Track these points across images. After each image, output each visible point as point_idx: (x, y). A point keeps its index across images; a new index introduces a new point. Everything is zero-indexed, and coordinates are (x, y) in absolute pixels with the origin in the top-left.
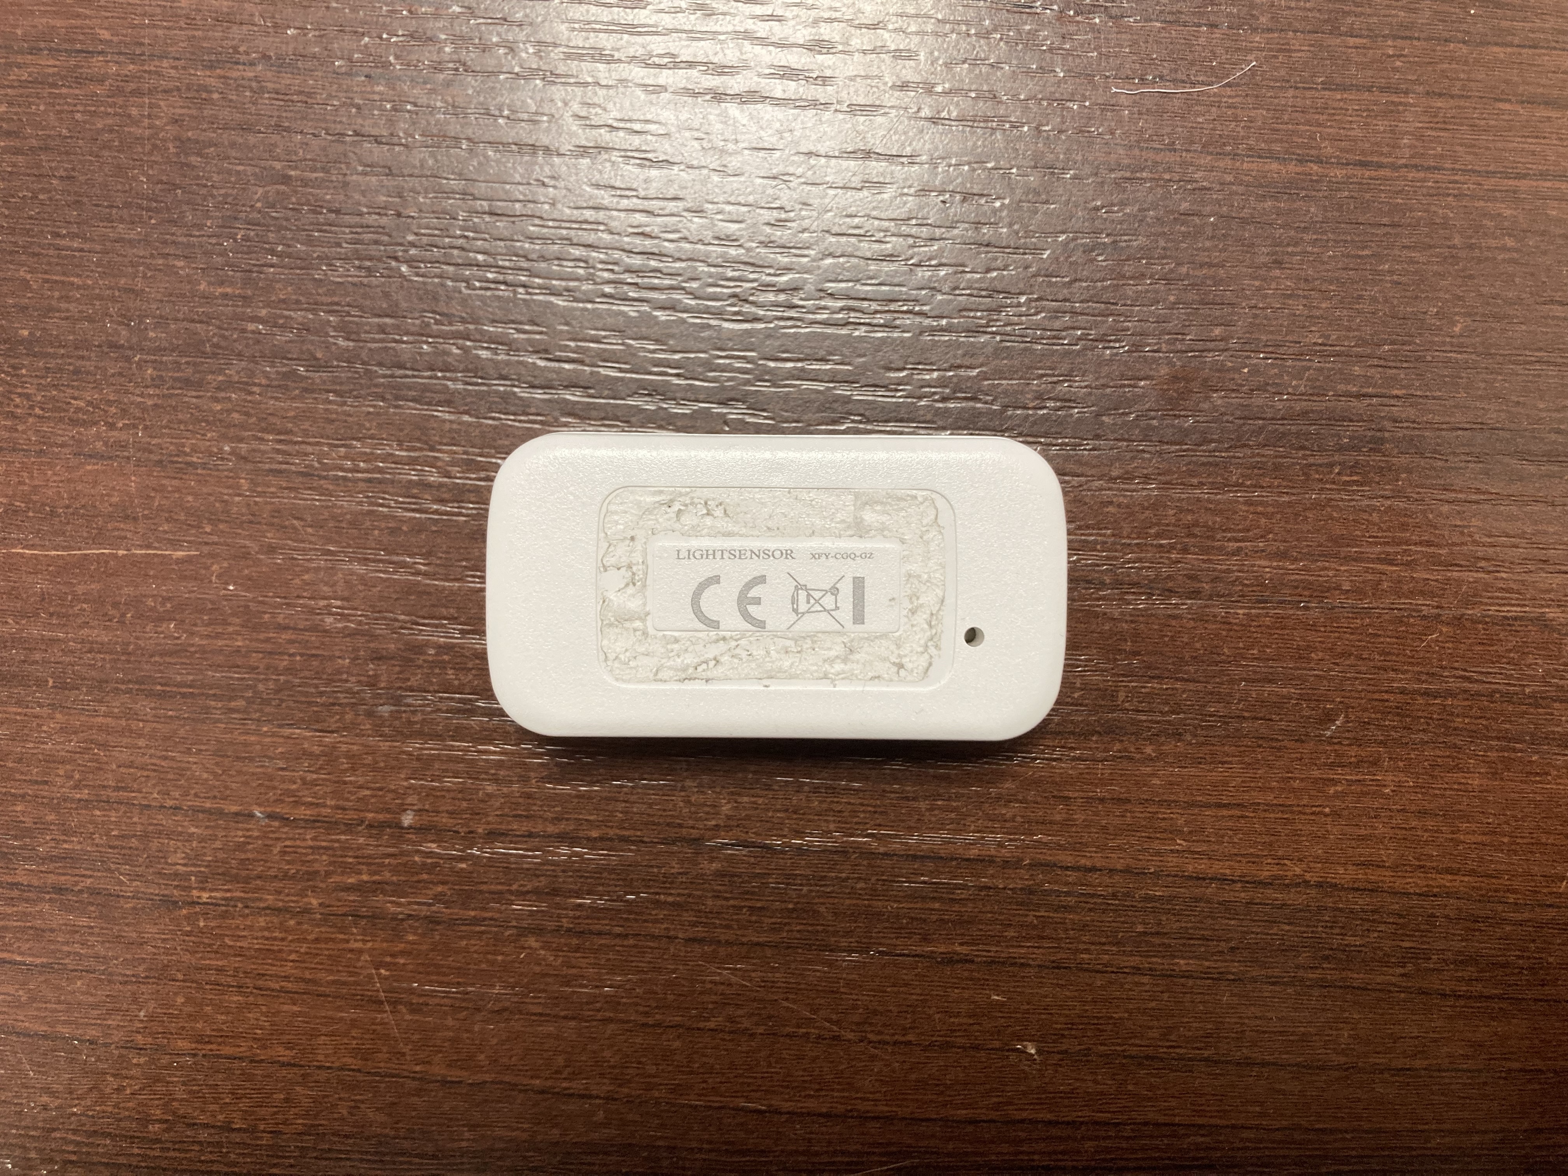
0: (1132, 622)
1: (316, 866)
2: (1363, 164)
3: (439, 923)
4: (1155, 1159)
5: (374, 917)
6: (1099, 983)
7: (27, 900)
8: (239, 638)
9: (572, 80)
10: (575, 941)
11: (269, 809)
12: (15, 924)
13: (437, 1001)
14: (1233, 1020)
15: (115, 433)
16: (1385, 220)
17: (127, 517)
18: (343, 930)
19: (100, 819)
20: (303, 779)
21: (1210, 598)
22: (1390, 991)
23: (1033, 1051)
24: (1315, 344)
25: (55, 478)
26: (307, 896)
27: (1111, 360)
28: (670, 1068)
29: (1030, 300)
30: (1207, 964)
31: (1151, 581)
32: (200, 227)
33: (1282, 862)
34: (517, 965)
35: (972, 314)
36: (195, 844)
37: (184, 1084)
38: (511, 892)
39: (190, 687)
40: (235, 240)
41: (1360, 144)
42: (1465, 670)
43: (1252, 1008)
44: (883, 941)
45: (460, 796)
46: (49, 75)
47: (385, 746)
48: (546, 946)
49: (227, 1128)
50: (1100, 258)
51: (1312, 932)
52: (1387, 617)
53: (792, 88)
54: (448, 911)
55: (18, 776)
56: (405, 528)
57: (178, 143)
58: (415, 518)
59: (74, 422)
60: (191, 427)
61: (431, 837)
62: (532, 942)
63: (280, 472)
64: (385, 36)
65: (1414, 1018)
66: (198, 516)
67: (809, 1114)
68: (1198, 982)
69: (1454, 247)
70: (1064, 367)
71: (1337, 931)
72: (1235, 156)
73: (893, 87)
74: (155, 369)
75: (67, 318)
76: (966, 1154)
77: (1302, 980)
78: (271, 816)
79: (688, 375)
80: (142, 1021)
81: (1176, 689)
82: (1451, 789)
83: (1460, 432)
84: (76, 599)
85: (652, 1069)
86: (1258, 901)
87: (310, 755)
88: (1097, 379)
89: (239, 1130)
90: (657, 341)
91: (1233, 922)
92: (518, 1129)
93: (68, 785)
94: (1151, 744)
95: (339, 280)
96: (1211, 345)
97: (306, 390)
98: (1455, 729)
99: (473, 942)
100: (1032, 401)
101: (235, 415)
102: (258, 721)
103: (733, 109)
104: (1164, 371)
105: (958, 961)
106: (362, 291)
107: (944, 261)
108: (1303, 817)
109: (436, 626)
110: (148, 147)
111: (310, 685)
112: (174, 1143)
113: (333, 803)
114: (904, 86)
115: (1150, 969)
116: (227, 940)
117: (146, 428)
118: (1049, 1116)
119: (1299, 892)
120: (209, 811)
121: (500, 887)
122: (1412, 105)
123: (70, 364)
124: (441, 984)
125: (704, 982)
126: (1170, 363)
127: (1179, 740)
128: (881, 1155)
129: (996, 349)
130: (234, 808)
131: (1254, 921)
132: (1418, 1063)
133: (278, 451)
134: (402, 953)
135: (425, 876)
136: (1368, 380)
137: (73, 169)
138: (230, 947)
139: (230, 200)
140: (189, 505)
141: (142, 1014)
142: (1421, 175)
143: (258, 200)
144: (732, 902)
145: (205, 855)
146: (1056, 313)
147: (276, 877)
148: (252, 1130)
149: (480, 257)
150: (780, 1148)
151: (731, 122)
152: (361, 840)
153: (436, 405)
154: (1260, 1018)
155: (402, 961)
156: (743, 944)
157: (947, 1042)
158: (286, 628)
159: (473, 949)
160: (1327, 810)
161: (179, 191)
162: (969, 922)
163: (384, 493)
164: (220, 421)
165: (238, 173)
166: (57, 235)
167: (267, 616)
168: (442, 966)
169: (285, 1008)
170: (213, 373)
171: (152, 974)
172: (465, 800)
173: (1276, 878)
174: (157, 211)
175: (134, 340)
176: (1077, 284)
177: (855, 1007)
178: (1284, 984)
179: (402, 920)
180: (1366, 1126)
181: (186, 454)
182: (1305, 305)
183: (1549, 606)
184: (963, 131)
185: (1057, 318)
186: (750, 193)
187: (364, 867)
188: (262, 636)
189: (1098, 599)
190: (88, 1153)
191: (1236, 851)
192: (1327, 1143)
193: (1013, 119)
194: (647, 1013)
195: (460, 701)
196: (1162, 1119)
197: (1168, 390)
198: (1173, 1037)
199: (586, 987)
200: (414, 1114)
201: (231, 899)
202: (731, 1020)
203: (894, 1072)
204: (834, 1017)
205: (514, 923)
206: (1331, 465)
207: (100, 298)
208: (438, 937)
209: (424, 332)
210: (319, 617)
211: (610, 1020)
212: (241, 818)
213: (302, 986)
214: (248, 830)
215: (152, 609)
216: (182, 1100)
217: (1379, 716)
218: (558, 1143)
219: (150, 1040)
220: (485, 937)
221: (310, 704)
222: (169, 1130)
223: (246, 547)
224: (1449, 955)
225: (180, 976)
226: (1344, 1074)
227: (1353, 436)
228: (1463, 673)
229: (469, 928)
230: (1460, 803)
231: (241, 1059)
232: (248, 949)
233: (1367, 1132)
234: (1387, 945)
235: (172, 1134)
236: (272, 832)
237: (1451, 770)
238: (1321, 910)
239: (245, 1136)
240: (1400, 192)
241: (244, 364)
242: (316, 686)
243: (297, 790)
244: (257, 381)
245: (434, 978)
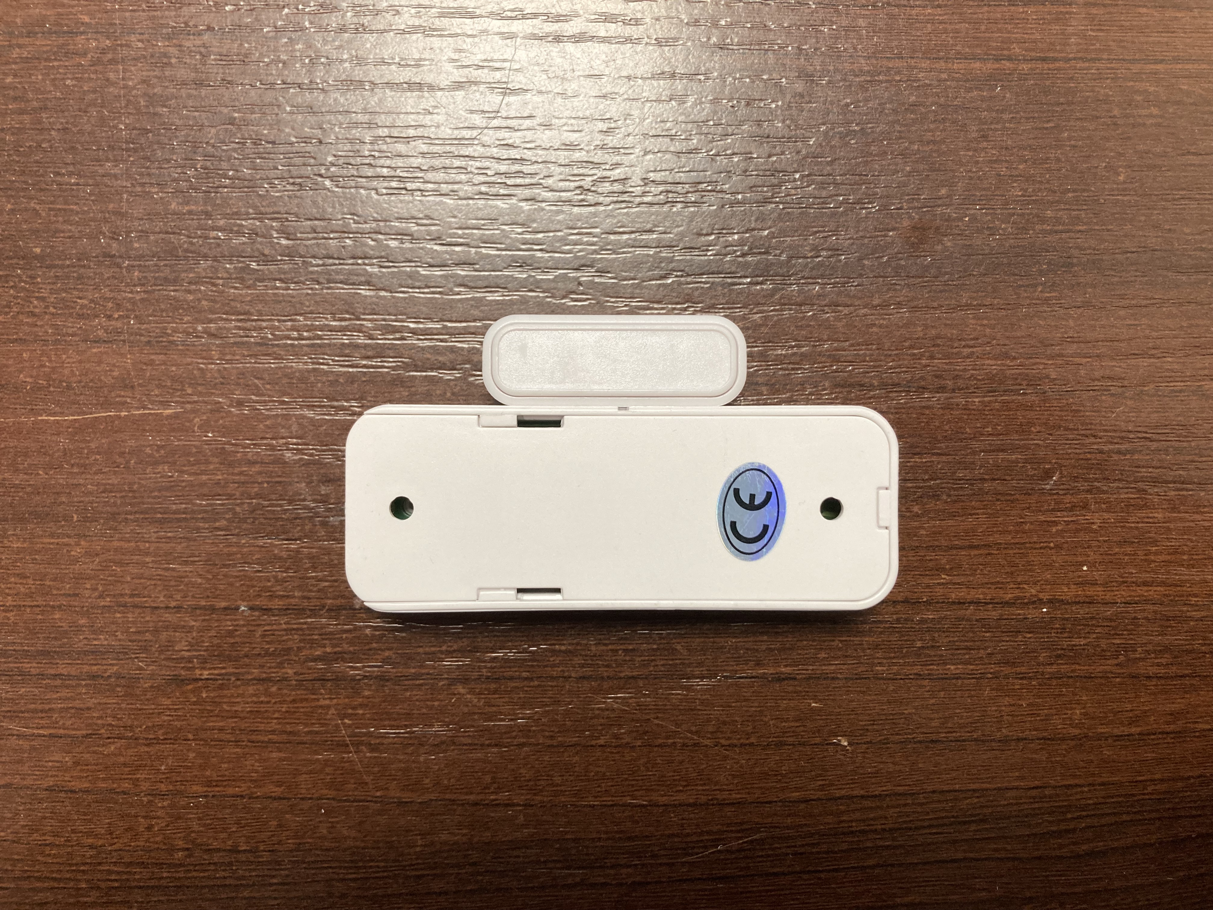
0: (896, 413)
1: (290, 644)
2: (1044, 59)
3: (388, 680)
4: (943, 818)
5: (337, 679)
6: (892, 688)
7: (67, 687)
8: (219, 473)
9: (446, 33)
10: (493, 686)
11: (251, 603)
12: (59, 706)
13: (390, 740)
14: (994, 708)
15: (113, 323)
16: (1062, 100)
17: (126, 386)
18: (314, 692)
19: (120, 621)
20: (275, 577)
21: (953, 391)
22: (1108, 677)
23: (846, 744)
24: (1017, 196)
25: (68, 360)
26: (284, 668)
27: (866, 217)
28: (572, 778)
29: (802, 177)
30: (972, 667)
31: (908, 382)
32: (168, 161)
33: (1021, 586)
34: (450, 708)
35: (760, 189)
36: (194, 634)
37: (199, 819)
38: (442, 652)
39: (184, 513)
40: (196, 170)
41: (1040, 44)
42: (1146, 433)
43: (1007, 698)
44: (726, 668)
46: (44, 52)
47: (336, 547)
48: (471, 691)
49: (234, 850)
50: (853, 142)
51: (1048, 637)
52: (1086, 396)
53: (613, 29)
54: (394, 670)
55: (55, 592)
56: (341, 380)
57: (147, 99)
58: (349, 372)
59: (81, 316)
60: (171, 314)
62: (460, 689)
63: (243, 343)
64: (300, 7)
65: (1127, 696)
66: (181, 382)
67: (680, 805)
68: (966, 681)
69: (1115, 117)
70: (832, 225)
71: (1066, 635)
72: (947, 59)
73: (687, 24)
74: (140, 272)
75: (70, 237)
76: (801, 826)
77: (1043, 673)
78: (251, 608)
79: (549, 249)
80: (164, 773)
81: (933, 461)
82: (1143, 522)
83: (1129, 255)
84: (91, 452)
85: (557, 780)
86: (1006, 617)
87: (280, 558)
88: (857, 232)
89: (244, 851)
90: (523, 225)
91: (988, 634)
92: (458, 834)
93: (93, 596)
94: (917, 504)
95: (277, 194)
96: (940, 202)
97: (258, 280)
98: (1142, 477)
99: (414, 693)
100: (811, 251)
101: (204, 303)
102: (238, 535)
103: (570, 47)
104: (906, 223)
105: (784, 679)
106: (295, 202)
107: (736, 150)
108: (1034, 551)
110: (124, 103)
111: (277, 506)
112: (196, 865)
113: (300, 594)
114: (696, 23)
115: (929, 674)
116: (225, 707)
117: (136, 317)
118: (862, 792)
119: (1035, 608)
120: (204, 608)
121: (433, 649)
122: (1075, 13)
123: (74, 272)
124: (392, 727)
125: (593, 709)
126: (910, 217)
127: (938, 500)
128: (738, 831)
129: (780, 215)
130: (223, 604)
131: (1003, 632)
132: (1134, 730)
133: (239, 328)
134: (361, 706)
135: (374, 645)
136: (1058, 221)
137: (67, 123)
138: (228, 711)
139: (190, 139)
140: (173, 374)
141: (163, 768)
142: (1086, 65)
143: (212, 138)
144: (610, 647)
145: (203, 642)
146: (822, 186)
147: (259, 654)
148: (255, 851)
149: (385, 171)
150: (659, 833)
151: (568, 57)
152: (324, 621)
153: (359, 285)
154: (1014, 705)
155: (361, 712)
156: (621, 678)
157: (781, 742)
158: (255, 463)
159: (415, 698)
160: (1052, 545)
161: (150, 135)
162: (790, 649)
163: (324, 354)
164: (192, 307)
165: (195, 117)
166: (57, 174)
167: (239, 455)
168: (392, 713)
169: (274, 755)
170: (185, 271)
171: (169, 736)
173: (1018, 598)
174: (135, 150)
175: (123, 250)
176: (837, 162)
177: (709, 720)
178: (1030, 678)
179: (359, 680)
180: (1100, 780)
181: (169, 335)
182: (1007, 168)
183: (1204, 380)
184: (744, 53)
185: (824, 188)
186: (587, 109)
187: (327, 642)
188: (236, 470)
189: (870, 398)
190: (128, 880)
191: (986, 580)
192: (1071, 795)
193: (779, 42)
194: (552, 736)
196: (946, 788)
197: (911, 237)
198: (949, 725)
199: (503, 720)
200: (378, 829)
201: (226, 674)
202: (616, 737)
203: (741, 767)
204: (694, 729)
205: (446, 676)
206: (1036, 286)
207: (93, 220)
208: (387, 691)
209: (345, 230)
210: (280, 452)
211: (523, 745)
212: (229, 612)
213: (285, 737)
214: (235, 620)
215: (150, 456)
216: (199, 831)
217: (1085, 471)
218: (489, 843)
219: (171, 788)
220: (423, 688)
221: (277, 519)
222: (190, 856)
223: (219, 403)
224: (1150, 647)
225: (190, 736)
226: (1078, 742)
227: (1049, 264)
228: (1145, 435)
229: (411, 682)
230: (1149, 532)
231: (242, 797)
232: (242, 711)
233: (1100, 785)
234: (1103, 643)
235: (192, 859)
236: (254, 620)
237: (1141, 508)
238: (1053, 620)
239: (249, 855)
240: (1071, 79)
241: (209, 263)
242: (281, 506)
243: (272, 587)
244: (220, 275)
245: (386, 723)
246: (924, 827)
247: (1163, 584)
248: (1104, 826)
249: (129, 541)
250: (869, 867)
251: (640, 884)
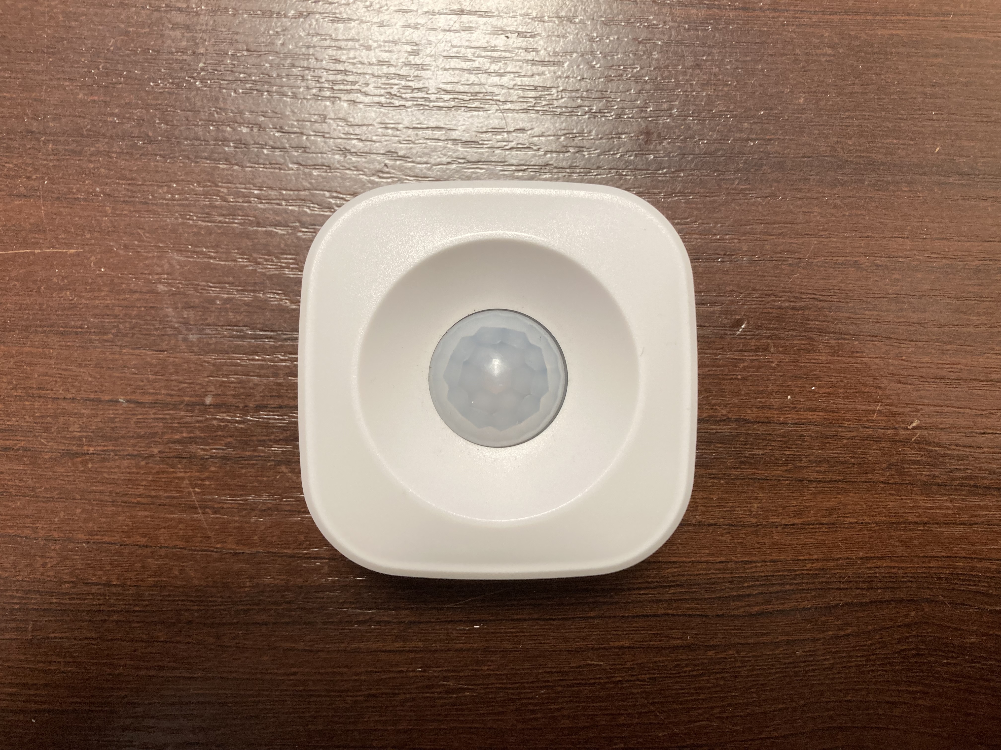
1: (156, 430)
3: (229, 460)
5: (191, 457)
8: (108, 298)
11: (128, 398)
13: (229, 505)
15: (32, 182)
16: (758, 41)
17: (39, 230)
18: (173, 466)
19: (28, 407)
20: (147, 379)
22: (779, 480)
24: (721, 111)
26: (151, 447)
27: (606, 124)
29: (558, 91)
32: (78, 62)
34: (275, 482)
35: (524, 99)
36: (85, 419)
37: (83, 560)
38: (270, 440)
39: (80, 328)
40: (99, 69)
42: (815, 294)
43: (701, 493)
45: (238, 385)
47: (194, 357)
48: (292, 471)
49: (108, 584)
50: (598, 65)
51: (734, 448)
52: (769, 265)
54: (234, 453)
56: (202, 232)
57: (64, 15)
58: (208, 226)
59: (8, 177)
60: (76, 178)
61: (222, 410)
62: (284, 469)
63: (130, 202)
65: (794, 495)
66: (82, 229)
69: (798, 55)
70: (579, 129)
71: (748, 446)
74: (54, 144)
77: (729, 475)
78: (128, 401)
80: (56, 524)
82: (810, 363)
84: (11, 279)
87: (152, 364)
88: (597, 134)
89: (115, 585)
92: (278, 579)
93: (9, 387)
95: (160, 90)
96: (662, 113)
97: (142, 154)
98: (811, 328)
99: (249, 470)
100: (561, 148)
101: (102, 171)
102: (121, 346)
104: (635, 129)
106: (174, 97)
108: (725, 381)
109: (221, 288)
110: (47, 18)
111: (150, 324)
112: (77, 594)
113: (165, 392)
116: (105, 475)
117: (49, 179)
119: (725, 425)
120: (93, 400)
121: (264, 438)
123: (4, 143)
124: (231, 495)
126: (639, 125)
129: (539, 119)
130: (107, 398)
132: (797, 521)
133: (128, 190)
134: (208, 478)
135: (220, 433)
136: (752, 131)
138: (108, 479)
139: (95, 46)
140: (76, 223)
141: (56, 519)
142: (777, 14)
143: (111, 46)
145: (91, 425)
146: (573, 98)
147: (133, 437)
148: (123, 585)
149: (242, 75)
152: (182, 413)
153: (218, 161)
158: (135, 292)
159: (249, 474)
160: (739, 377)
161: (65, 42)
163: (190, 212)
164: (93, 173)
165: (99, 30)
167: (124, 285)
168: (231, 485)
169: (140, 513)
170: (88, 146)
171: (62, 496)
172: (241, 388)
173: (711, 417)
174: (54, 53)
175: (41, 128)
176: (583, 80)
178: (719, 478)
179: (208, 459)
180: (770, 558)
181: (74, 194)
183: (860, 256)
185: (573, 100)
187: (184, 429)
188: (121, 297)
190: (26, 604)
192: (748, 569)
195: (237, 331)
197: (639, 139)
200: (217, 572)
201: (107, 450)
205: (273, 458)
206: (734, 179)
207: (20, 104)
208: (228, 468)
209: (210, 121)
210: (155, 285)
212: (111, 403)
213: (150, 499)
214: (116, 410)
215: (55, 284)
216: (81, 569)
217: (767, 322)
218: (301, 586)
219: (62, 535)
220: (256, 467)
221: (150, 335)
222: (73, 587)
223: (110, 246)
224: (812, 458)
225: (78, 497)
226: (755, 529)
227: (745, 163)
228: (813, 296)
229: (246, 462)
230: (815, 371)
231: (115, 543)
232: (118, 479)
233: (770, 562)
234: (777, 453)
235: (76, 590)
236: (130, 410)
237: (809, 351)
238: (739, 435)
239: (119, 589)
240: (766, 24)
241: (107, 140)
242: (154, 325)
243: (144, 385)
244: (114, 150)
245: (227, 492)
246: (634, 589)
247: (823, 410)
248: (773, 593)
249: (37, 348)
250: (591, 617)
251: (414, 622)
